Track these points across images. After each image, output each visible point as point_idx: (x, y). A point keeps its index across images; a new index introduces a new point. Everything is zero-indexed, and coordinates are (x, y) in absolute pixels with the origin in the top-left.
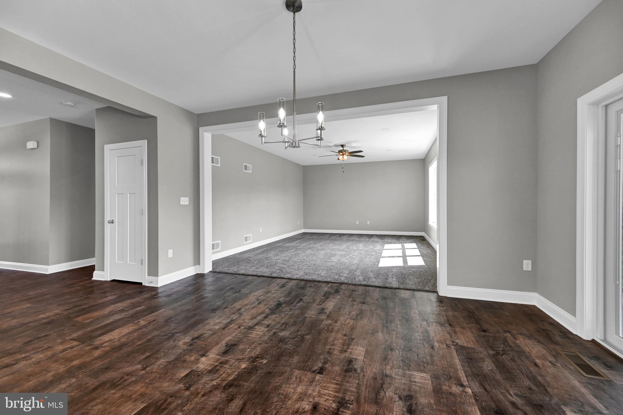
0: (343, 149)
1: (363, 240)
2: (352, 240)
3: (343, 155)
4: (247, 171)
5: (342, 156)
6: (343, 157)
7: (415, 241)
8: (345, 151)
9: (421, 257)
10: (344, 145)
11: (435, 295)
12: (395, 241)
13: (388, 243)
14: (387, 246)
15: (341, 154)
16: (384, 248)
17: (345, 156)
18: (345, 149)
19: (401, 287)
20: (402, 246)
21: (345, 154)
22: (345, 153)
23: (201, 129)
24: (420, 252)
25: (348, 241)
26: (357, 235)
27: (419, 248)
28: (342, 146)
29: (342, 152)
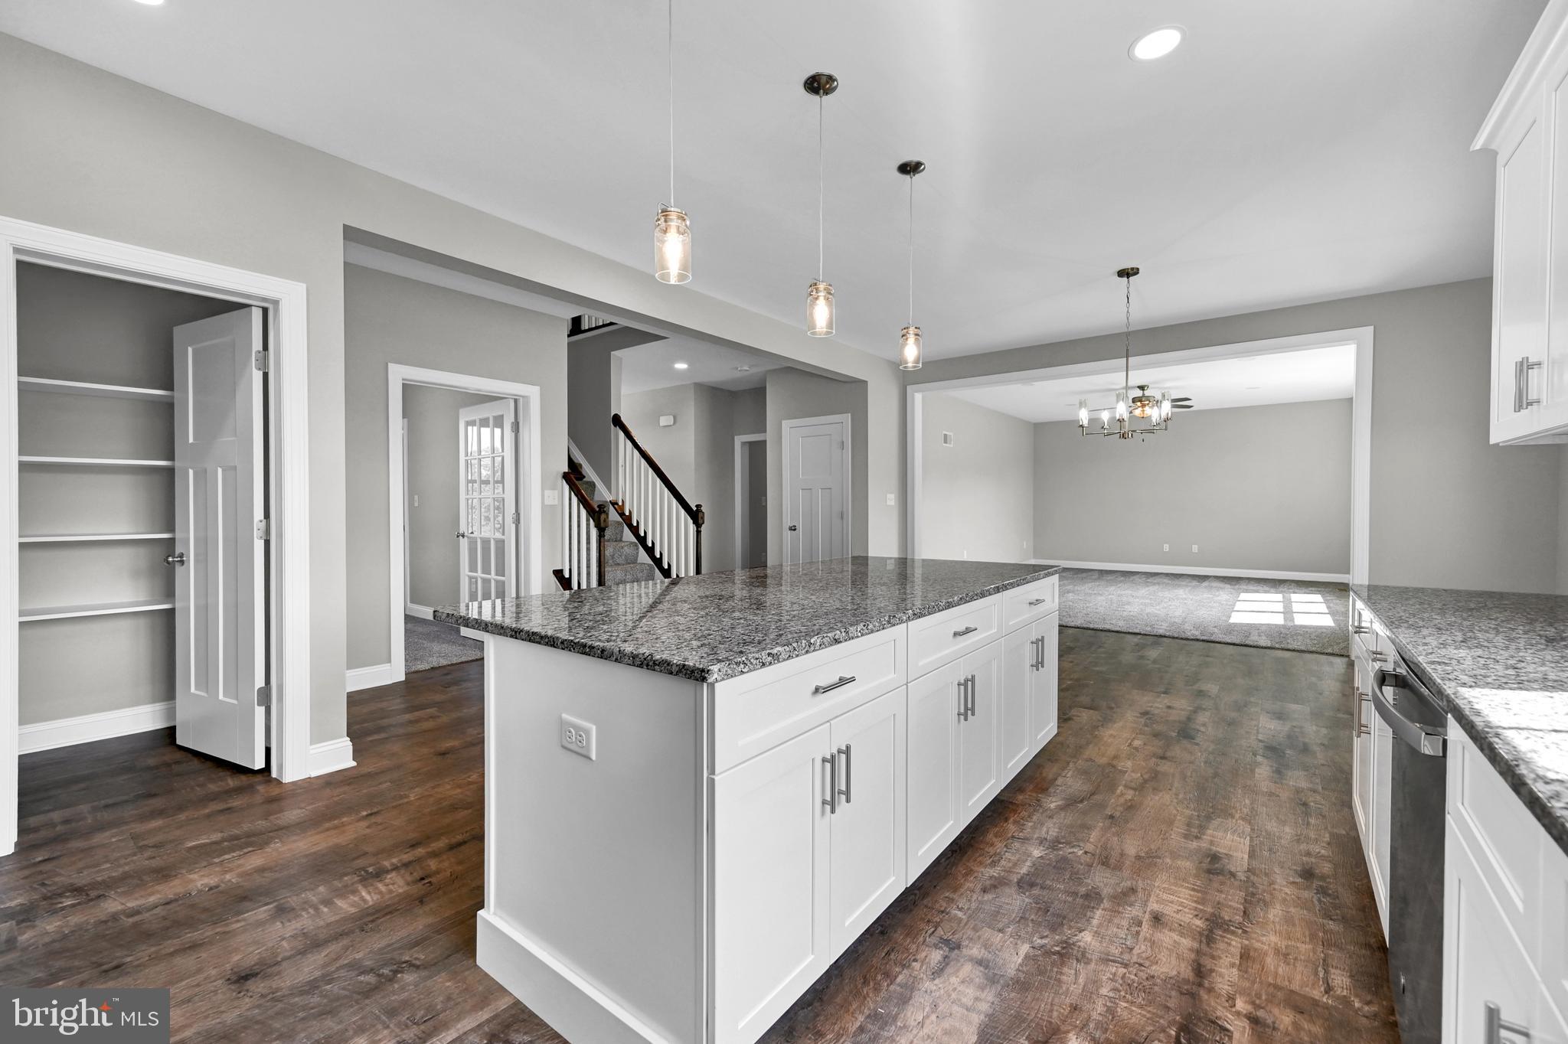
0: (1144, 394)
1: (1184, 583)
2: (1159, 584)
3: (1143, 406)
4: (947, 445)
5: (1140, 409)
6: (1143, 411)
7: (1319, 591)
8: (1148, 398)
9: (1329, 615)
10: (1145, 386)
11: (1345, 660)
12: (1267, 589)
13: (1247, 591)
14: (1243, 596)
15: (1139, 404)
16: (1239, 599)
17: (1147, 408)
18: (1147, 393)
19: (1277, 646)
20: (1284, 597)
21: (1148, 404)
22: (1147, 402)
23: (909, 388)
24: (1328, 607)
25: (1147, 584)
26: (1167, 575)
27: (1326, 602)
28: (1142, 388)
29: (1141, 401)
